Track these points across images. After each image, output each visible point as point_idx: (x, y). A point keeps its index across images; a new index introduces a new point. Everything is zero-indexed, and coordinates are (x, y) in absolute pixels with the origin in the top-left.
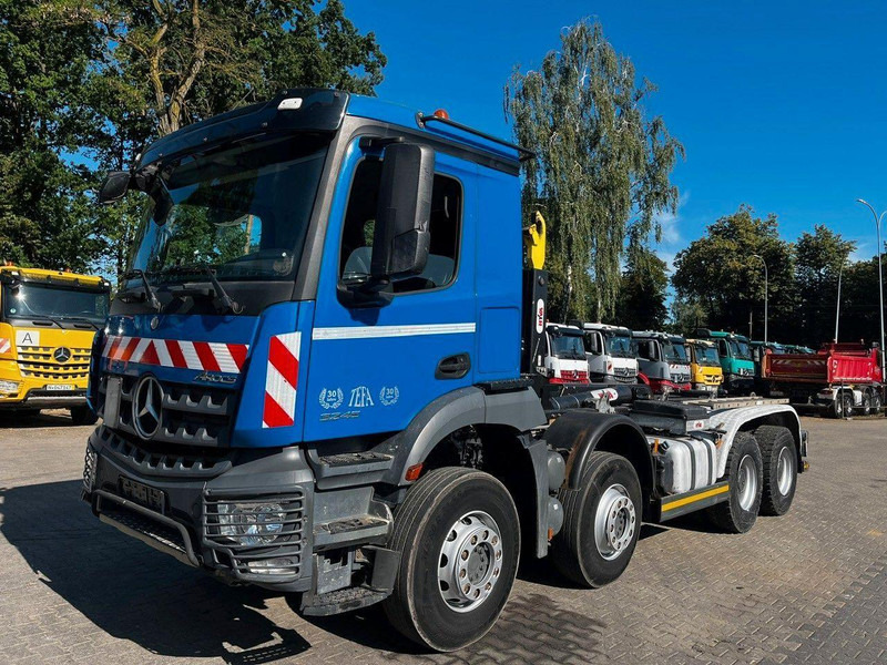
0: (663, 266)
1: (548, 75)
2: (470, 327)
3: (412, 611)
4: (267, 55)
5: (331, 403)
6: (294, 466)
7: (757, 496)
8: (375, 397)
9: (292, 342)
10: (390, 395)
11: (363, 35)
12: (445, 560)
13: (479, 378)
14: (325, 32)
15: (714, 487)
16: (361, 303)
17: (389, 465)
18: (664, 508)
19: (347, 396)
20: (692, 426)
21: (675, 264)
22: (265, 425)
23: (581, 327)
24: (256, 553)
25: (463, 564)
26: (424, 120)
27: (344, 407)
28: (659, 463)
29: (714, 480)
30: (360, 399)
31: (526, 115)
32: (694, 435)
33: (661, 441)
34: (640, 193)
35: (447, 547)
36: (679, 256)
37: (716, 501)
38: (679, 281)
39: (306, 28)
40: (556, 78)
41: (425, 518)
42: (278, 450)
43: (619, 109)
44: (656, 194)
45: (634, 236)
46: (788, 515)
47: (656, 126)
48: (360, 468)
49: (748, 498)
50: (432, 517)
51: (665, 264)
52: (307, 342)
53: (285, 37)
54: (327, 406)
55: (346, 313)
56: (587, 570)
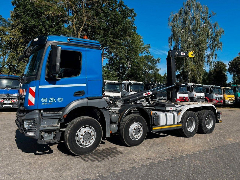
0: (225, 65)
1: (181, 14)
2: (85, 85)
3: (68, 146)
4: (103, 17)
5: (44, 101)
6: (37, 113)
7: (195, 128)
8: (56, 100)
9: (34, 89)
10: (60, 100)
11: (130, 9)
12: (78, 136)
13: (88, 96)
14: (119, 9)
15: (176, 125)
16: (52, 80)
17: (61, 114)
18: (153, 129)
19: (48, 100)
20: (167, 109)
21: (229, 65)
22: (28, 105)
23: (187, 84)
24: (29, 131)
25: (82, 137)
26: (69, 40)
27: (48, 102)
28: (153, 118)
29: (176, 123)
30: (52, 100)
31: (174, 26)
32: (168, 111)
33: (154, 112)
34: (211, 45)
35: (78, 133)
36: (230, 62)
37: (176, 128)
38: (229, 70)
39: (114, 9)
40: (183, 14)
41: (72, 126)
42: (33, 110)
43: (204, 21)
44: (216, 45)
45: (209, 57)
46: (211, 134)
47: (215, 25)
48: (53, 115)
49: (192, 129)
50: (73, 126)
51: (226, 65)
52: (38, 89)
53: (109, 12)
54: (43, 102)
55: (47, 82)
56: (127, 142)
